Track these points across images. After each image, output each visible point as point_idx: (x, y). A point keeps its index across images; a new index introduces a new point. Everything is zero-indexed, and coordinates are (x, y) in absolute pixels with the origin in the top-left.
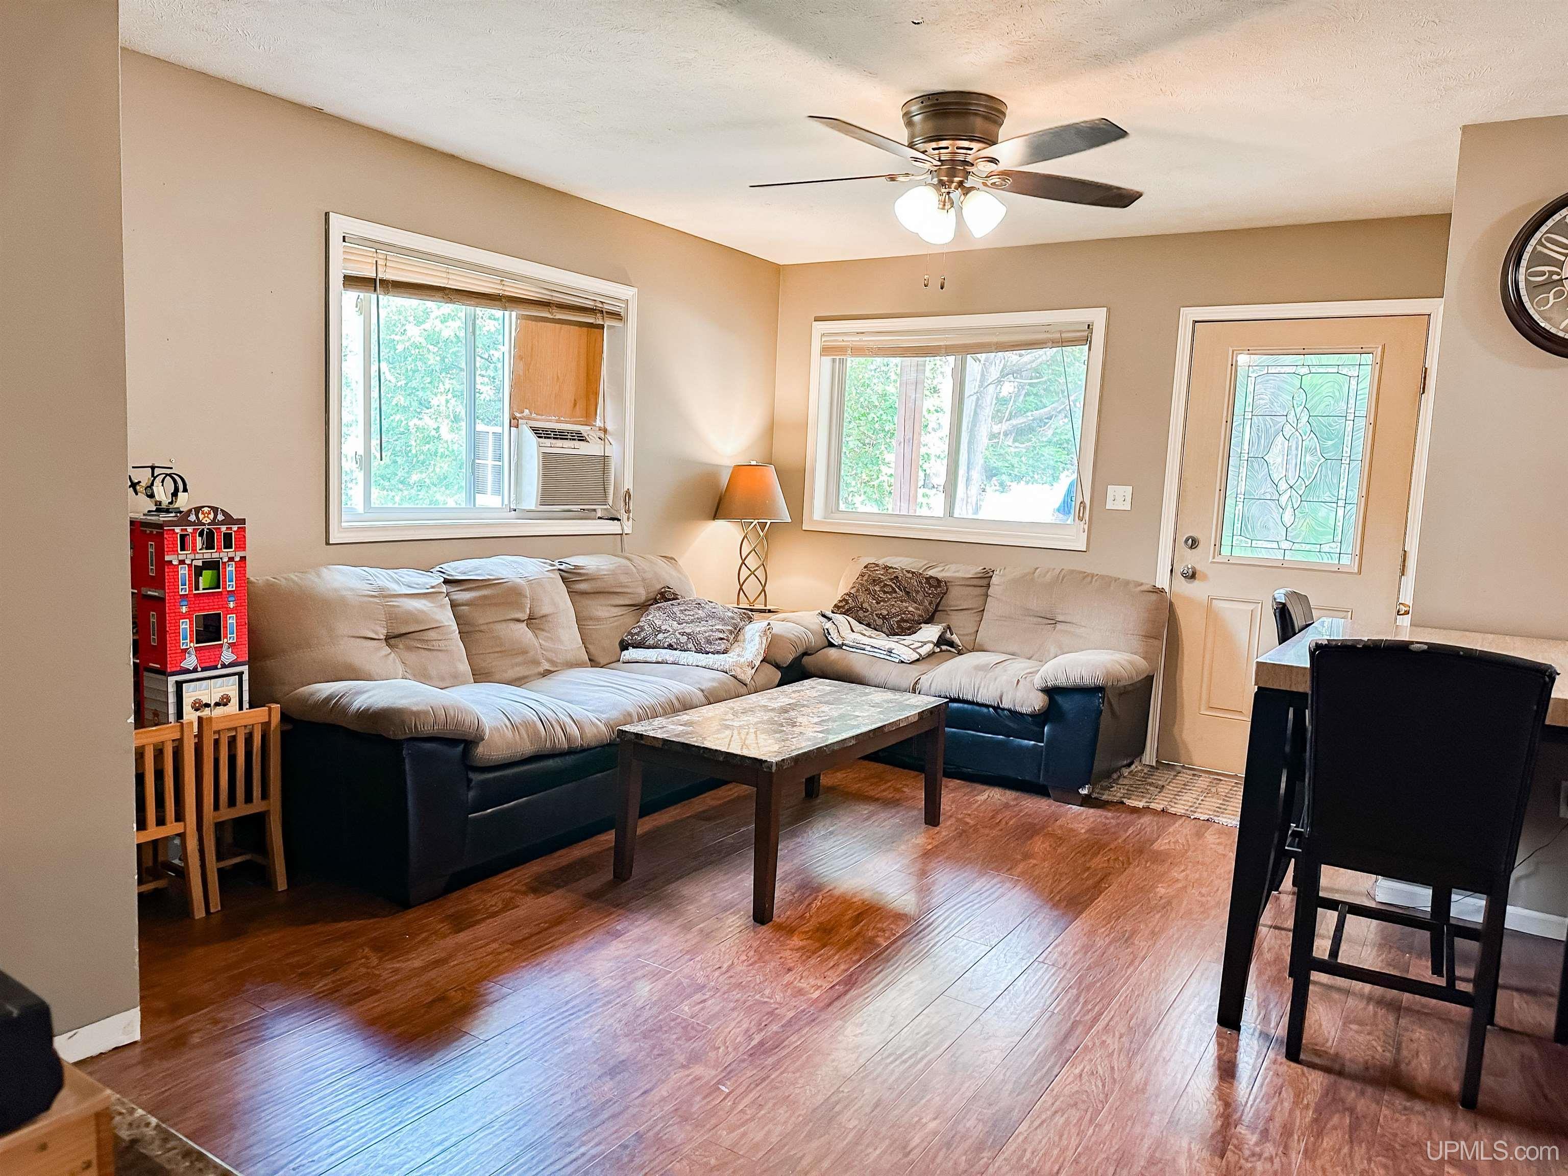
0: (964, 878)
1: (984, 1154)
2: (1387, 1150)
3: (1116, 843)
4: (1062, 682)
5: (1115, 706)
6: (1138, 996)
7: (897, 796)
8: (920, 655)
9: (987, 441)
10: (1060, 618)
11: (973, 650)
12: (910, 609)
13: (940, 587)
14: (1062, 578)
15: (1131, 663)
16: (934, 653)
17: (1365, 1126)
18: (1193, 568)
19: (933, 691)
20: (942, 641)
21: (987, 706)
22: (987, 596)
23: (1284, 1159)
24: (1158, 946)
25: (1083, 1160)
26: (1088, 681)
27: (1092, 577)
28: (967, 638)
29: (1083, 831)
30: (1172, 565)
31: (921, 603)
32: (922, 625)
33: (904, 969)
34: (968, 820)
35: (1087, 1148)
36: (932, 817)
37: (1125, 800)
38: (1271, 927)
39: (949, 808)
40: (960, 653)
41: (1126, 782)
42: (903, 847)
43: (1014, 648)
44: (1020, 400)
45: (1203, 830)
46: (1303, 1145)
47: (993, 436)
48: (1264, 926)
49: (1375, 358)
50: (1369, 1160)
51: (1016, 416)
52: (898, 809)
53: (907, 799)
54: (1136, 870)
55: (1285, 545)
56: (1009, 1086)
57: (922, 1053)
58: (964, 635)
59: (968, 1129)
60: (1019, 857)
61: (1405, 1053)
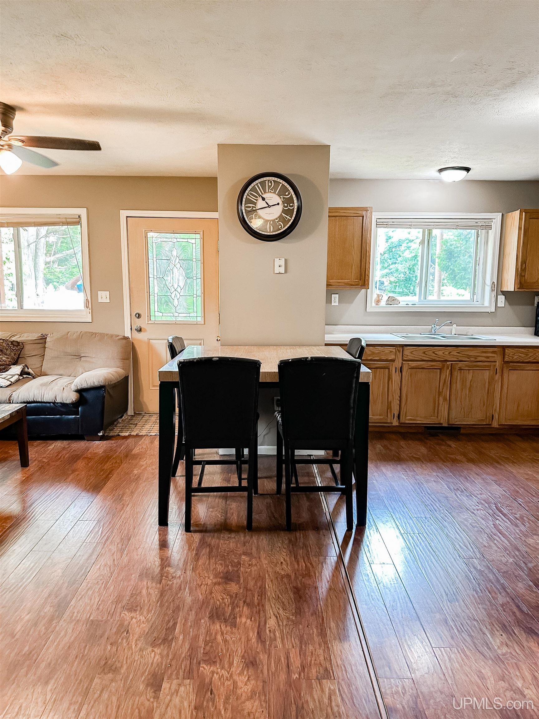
0: (43, 489)
1: (54, 622)
2: (222, 557)
3: (116, 454)
4: (85, 386)
5: (111, 393)
6: (125, 523)
7: (6, 456)
8: (11, 382)
9: (44, 265)
10: (83, 355)
11: (41, 375)
12: (4, 359)
13: (19, 345)
14: (81, 336)
15: (116, 372)
16: (19, 379)
17: (214, 550)
18: (140, 327)
19: (20, 401)
20: (23, 373)
21: (49, 403)
22: (45, 347)
23: (185, 575)
24: (134, 498)
25: (101, 607)
26: (97, 384)
27: (96, 334)
28: (38, 370)
29: (101, 452)
30: (131, 326)
31: (10, 355)
32: (11, 366)
33: (11, 544)
34: (44, 460)
35: (103, 600)
36: (25, 463)
37: (120, 434)
38: (181, 476)
39: (34, 456)
40: (34, 378)
41: (121, 425)
42: (9, 482)
43: (61, 372)
44: (59, 245)
45: (154, 440)
46: (192, 566)
47: (47, 263)
48: (178, 476)
49: (200, 236)
50: (216, 564)
51: (57, 253)
52: (6, 462)
53: (11, 456)
54: (124, 465)
55: (176, 314)
56: (66, 585)
57: (21, 583)
58: (35, 368)
59: (45, 613)
60: (70, 472)
61: (229, 515)
